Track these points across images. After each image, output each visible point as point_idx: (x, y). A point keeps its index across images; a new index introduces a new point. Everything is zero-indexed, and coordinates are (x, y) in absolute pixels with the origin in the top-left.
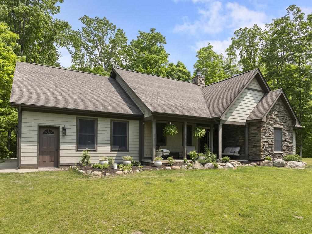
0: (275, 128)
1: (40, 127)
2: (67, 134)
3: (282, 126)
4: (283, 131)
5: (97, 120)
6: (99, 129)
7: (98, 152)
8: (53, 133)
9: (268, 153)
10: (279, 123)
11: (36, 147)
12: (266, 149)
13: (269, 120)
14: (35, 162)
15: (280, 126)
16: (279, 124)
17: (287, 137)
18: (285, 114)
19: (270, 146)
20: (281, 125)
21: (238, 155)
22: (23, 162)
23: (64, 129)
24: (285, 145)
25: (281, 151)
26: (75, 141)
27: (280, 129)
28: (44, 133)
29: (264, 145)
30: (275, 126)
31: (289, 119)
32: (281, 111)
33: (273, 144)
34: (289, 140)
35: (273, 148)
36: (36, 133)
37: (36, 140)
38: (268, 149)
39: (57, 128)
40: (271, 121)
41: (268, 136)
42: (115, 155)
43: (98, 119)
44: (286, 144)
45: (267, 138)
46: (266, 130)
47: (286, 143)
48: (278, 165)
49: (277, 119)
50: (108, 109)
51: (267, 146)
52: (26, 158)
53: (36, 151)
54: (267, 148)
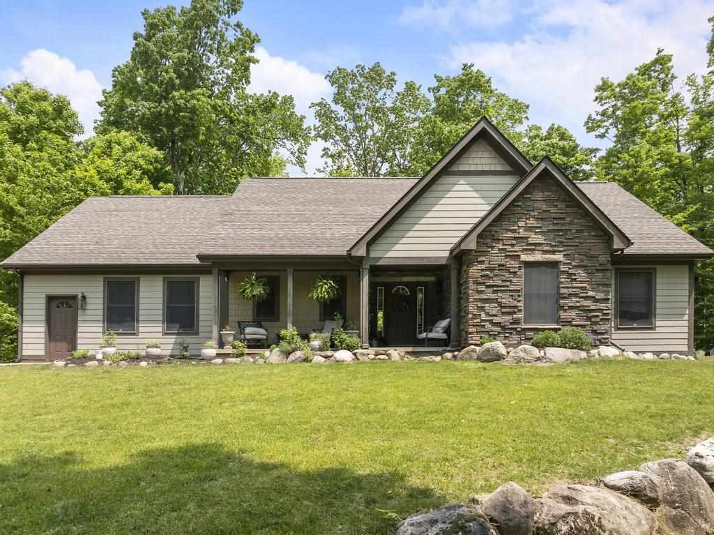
0: (528, 264)
1: (50, 299)
2: (89, 307)
3: (558, 257)
4: (563, 268)
5: (138, 280)
6: (141, 295)
7: (141, 335)
8: (70, 307)
9: (499, 329)
10: (545, 248)
11: (43, 329)
12: (491, 318)
13: (504, 245)
14: (42, 353)
15: (546, 256)
16: (545, 252)
17: (581, 285)
18: (571, 223)
19: (503, 310)
20: (553, 252)
22: (25, 353)
23: (84, 298)
24: (569, 307)
25: (557, 323)
26: (101, 318)
27: (555, 264)
28: (59, 307)
29: (482, 309)
30: (524, 258)
31: (593, 234)
32: (553, 215)
33: (521, 304)
34: (590, 293)
35: (520, 316)
36: (44, 307)
37: (43, 318)
38: (496, 320)
39: (74, 297)
40: (513, 245)
41: (497, 286)
42: (173, 341)
43: (141, 279)
44: (578, 304)
45: (494, 292)
46: (492, 270)
47: (579, 302)
49: (535, 238)
50: (156, 259)
51: (494, 311)
52: (30, 346)
53: (43, 335)
54: (496, 316)
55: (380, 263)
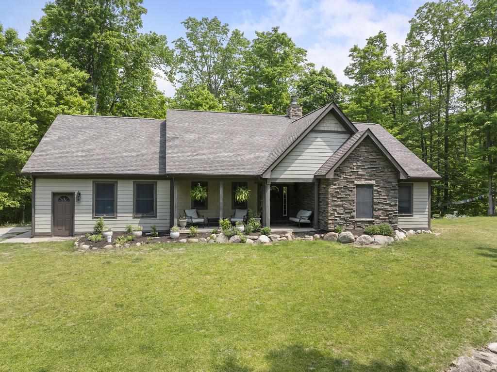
0: (358, 186)
1: (54, 194)
2: (82, 200)
3: (373, 182)
4: (375, 188)
5: (117, 182)
6: (119, 193)
7: (118, 219)
8: (68, 200)
9: (344, 221)
10: (367, 177)
11: (49, 215)
12: (339, 215)
13: (346, 175)
14: (49, 231)
15: (366, 182)
16: (366, 179)
17: (384, 197)
18: (379, 164)
19: (346, 211)
20: (370, 180)
21: (309, 221)
22: (37, 231)
23: (79, 194)
24: (378, 209)
25: (372, 218)
26: (91, 208)
27: (371, 186)
28: (60, 199)
29: (335, 210)
30: (356, 182)
31: (390, 170)
32: (370, 160)
33: (355, 208)
34: (388, 202)
35: (354, 214)
36: (50, 200)
37: (50, 208)
38: (342, 216)
39: (72, 194)
40: (350, 175)
41: (343, 198)
42: (138, 222)
43: (118, 182)
44: (382, 208)
45: (342, 201)
46: (340, 189)
47: (382, 206)
48: (343, 239)
49: (361, 172)
50: (129, 170)
51: (341, 212)
52: (40, 227)
53: (49, 219)
54: (342, 214)
55: (278, 181)
